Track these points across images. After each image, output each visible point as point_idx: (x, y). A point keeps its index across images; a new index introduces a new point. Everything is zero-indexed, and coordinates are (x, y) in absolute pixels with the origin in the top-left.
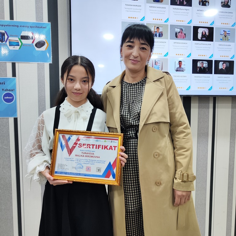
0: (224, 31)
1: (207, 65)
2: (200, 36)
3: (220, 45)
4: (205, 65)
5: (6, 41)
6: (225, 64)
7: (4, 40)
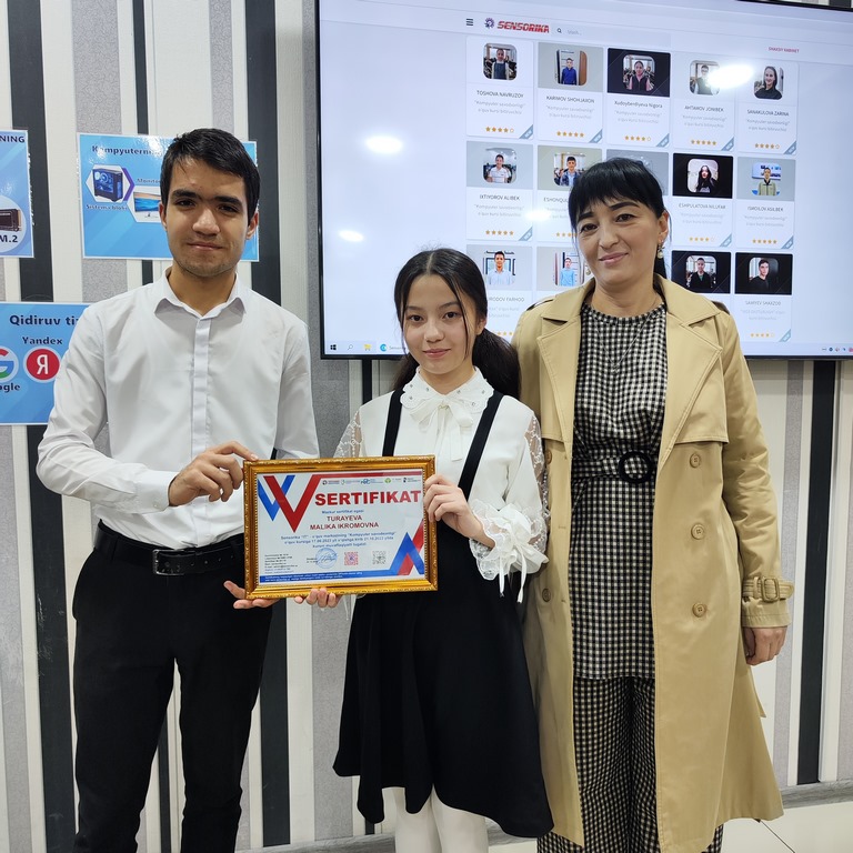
0: (763, 167)
1: (714, 266)
2: (692, 183)
3: (753, 208)
4: (710, 266)
5: (126, 199)
6: (765, 265)
7: (119, 196)
